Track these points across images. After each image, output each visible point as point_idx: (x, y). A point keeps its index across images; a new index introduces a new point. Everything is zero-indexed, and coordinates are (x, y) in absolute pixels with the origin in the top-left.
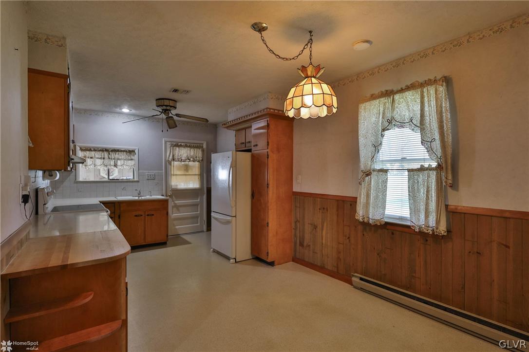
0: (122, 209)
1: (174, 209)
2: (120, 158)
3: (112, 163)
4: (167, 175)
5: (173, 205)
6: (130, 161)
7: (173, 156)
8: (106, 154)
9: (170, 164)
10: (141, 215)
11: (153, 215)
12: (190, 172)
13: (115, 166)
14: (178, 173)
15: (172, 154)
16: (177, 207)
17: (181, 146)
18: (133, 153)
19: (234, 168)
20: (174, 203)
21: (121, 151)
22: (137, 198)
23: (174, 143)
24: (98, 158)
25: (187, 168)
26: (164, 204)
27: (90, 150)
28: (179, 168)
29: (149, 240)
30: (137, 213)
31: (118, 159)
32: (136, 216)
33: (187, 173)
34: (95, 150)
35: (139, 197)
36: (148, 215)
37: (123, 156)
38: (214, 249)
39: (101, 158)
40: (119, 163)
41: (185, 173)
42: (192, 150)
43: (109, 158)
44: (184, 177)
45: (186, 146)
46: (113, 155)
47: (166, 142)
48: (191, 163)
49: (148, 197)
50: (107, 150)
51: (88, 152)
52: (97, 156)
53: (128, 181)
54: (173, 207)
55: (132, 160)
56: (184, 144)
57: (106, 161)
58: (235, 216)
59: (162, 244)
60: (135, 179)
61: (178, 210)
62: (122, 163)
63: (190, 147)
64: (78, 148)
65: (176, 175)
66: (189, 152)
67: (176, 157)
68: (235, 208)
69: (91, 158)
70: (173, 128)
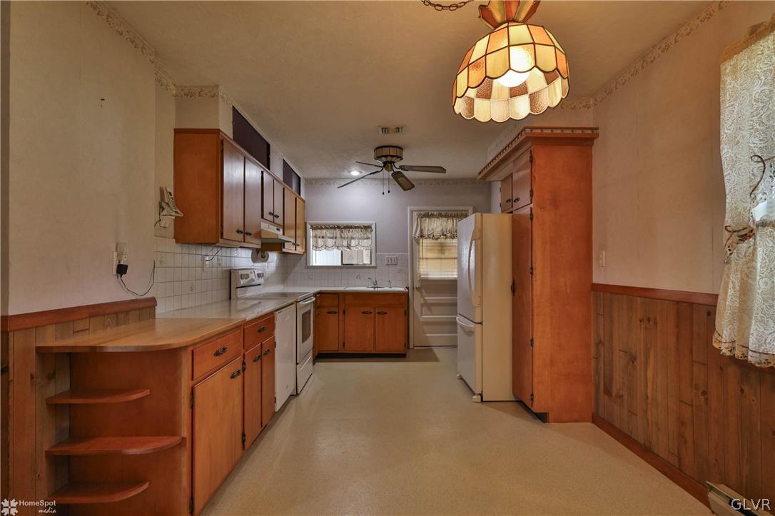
0: (347, 302)
1: (424, 308)
2: (355, 236)
3: (345, 243)
4: (414, 259)
5: (422, 302)
6: (365, 241)
7: (421, 231)
8: (338, 232)
9: (418, 243)
10: (371, 313)
11: (385, 313)
12: (447, 254)
13: (349, 246)
14: (430, 255)
15: (419, 228)
16: (428, 306)
17: (432, 216)
18: (369, 230)
20: (424, 299)
21: (355, 227)
22: (372, 289)
23: (423, 213)
24: (330, 238)
25: (442, 248)
26: (401, 301)
27: (321, 228)
28: (430, 249)
29: (381, 348)
30: (366, 309)
31: (352, 238)
32: (364, 313)
33: (443, 256)
34: (326, 228)
35: (375, 288)
36: (379, 313)
37: (356, 233)
38: (460, 376)
39: (332, 238)
40: (353, 243)
41: (440, 256)
42: (450, 222)
43: (341, 237)
44: (439, 261)
45: (440, 216)
46: (347, 233)
47: (412, 212)
48: (449, 241)
49: (387, 289)
50: (339, 227)
51: (319, 231)
52: (328, 235)
53: (364, 267)
54: (422, 305)
55: (368, 238)
56: (438, 212)
57: (338, 241)
58: (481, 323)
59: (400, 356)
60: (373, 265)
61: (430, 310)
62: (357, 243)
63: (446, 216)
64: (309, 226)
65: (427, 259)
66: (444, 224)
67: (425, 233)
68: (480, 308)
69: (323, 237)
70: (410, 189)
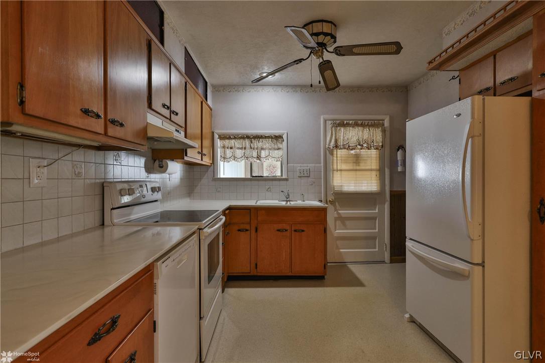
0: (259, 218)
1: (338, 223)
2: (265, 147)
3: (255, 154)
4: (327, 171)
5: (336, 216)
6: (276, 151)
7: (336, 141)
8: (247, 142)
9: (332, 154)
10: (286, 230)
11: (303, 231)
12: (362, 166)
13: (259, 157)
14: (344, 167)
15: (334, 137)
16: (342, 219)
17: (348, 125)
18: (280, 140)
19: (478, 140)
20: (339, 214)
21: (266, 137)
22: (284, 203)
23: (338, 122)
24: (239, 148)
25: (357, 159)
26: (319, 214)
27: (229, 138)
28: (345, 160)
29: (297, 270)
30: (280, 226)
31: (262, 149)
32: (278, 230)
33: (358, 168)
34: (235, 138)
35: (287, 201)
36: (295, 231)
37: (267, 144)
38: (411, 316)
39: (241, 148)
40: (263, 154)
41: (355, 168)
42: (366, 131)
43: (251, 148)
44: (353, 173)
45: (356, 124)
46: (257, 144)
47: (325, 121)
48: (364, 152)
49: (299, 203)
50: (248, 137)
51: (227, 141)
52: (237, 146)
53: (274, 179)
54: (336, 219)
55: (279, 149)
56: (353, 122)
57: (248, 152)
58: (482, 265)
59: (316, 279)
60: (284, 177)
61: (344, 224)
62: (267, 154)
63: (363, 125)
64: (216, 136)
65: (341, 170)
66: (361, 133)
67: (341, 143)
68: (480, 242)
69: (231, 148)
70: (334, 89)
